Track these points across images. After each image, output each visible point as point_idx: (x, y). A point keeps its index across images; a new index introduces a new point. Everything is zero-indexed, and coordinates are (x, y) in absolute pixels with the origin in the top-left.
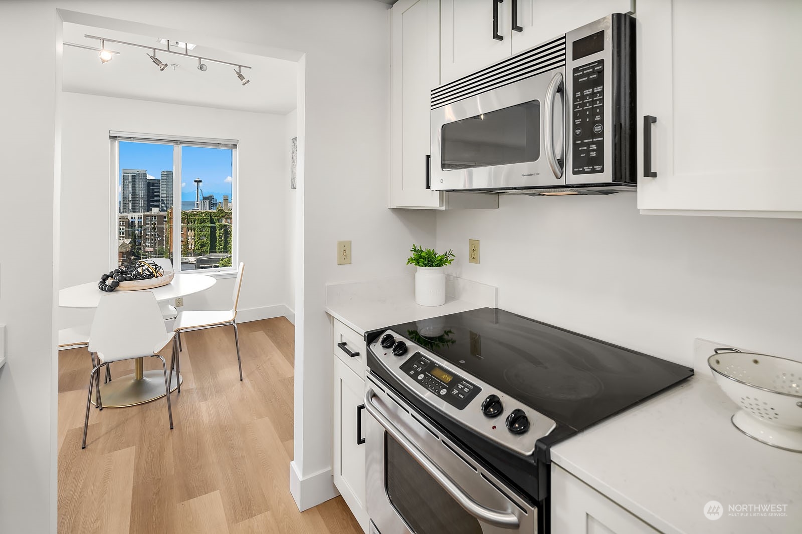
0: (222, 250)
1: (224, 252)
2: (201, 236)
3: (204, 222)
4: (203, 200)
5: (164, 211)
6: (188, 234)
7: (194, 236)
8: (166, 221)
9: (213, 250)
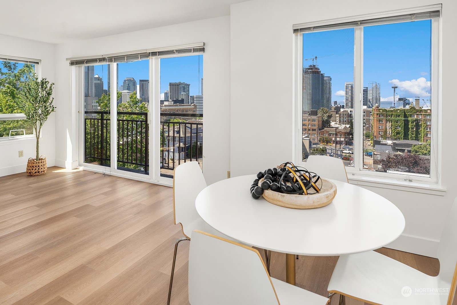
0: (414, 138)
1: (415, 140)
2: (396, 126)
3: (399, 116)
4: (399, 100)
5: (371, 108)
6: (387, 124)
7: (391, 126)
8: (371, 115)
9: (406, 137)
